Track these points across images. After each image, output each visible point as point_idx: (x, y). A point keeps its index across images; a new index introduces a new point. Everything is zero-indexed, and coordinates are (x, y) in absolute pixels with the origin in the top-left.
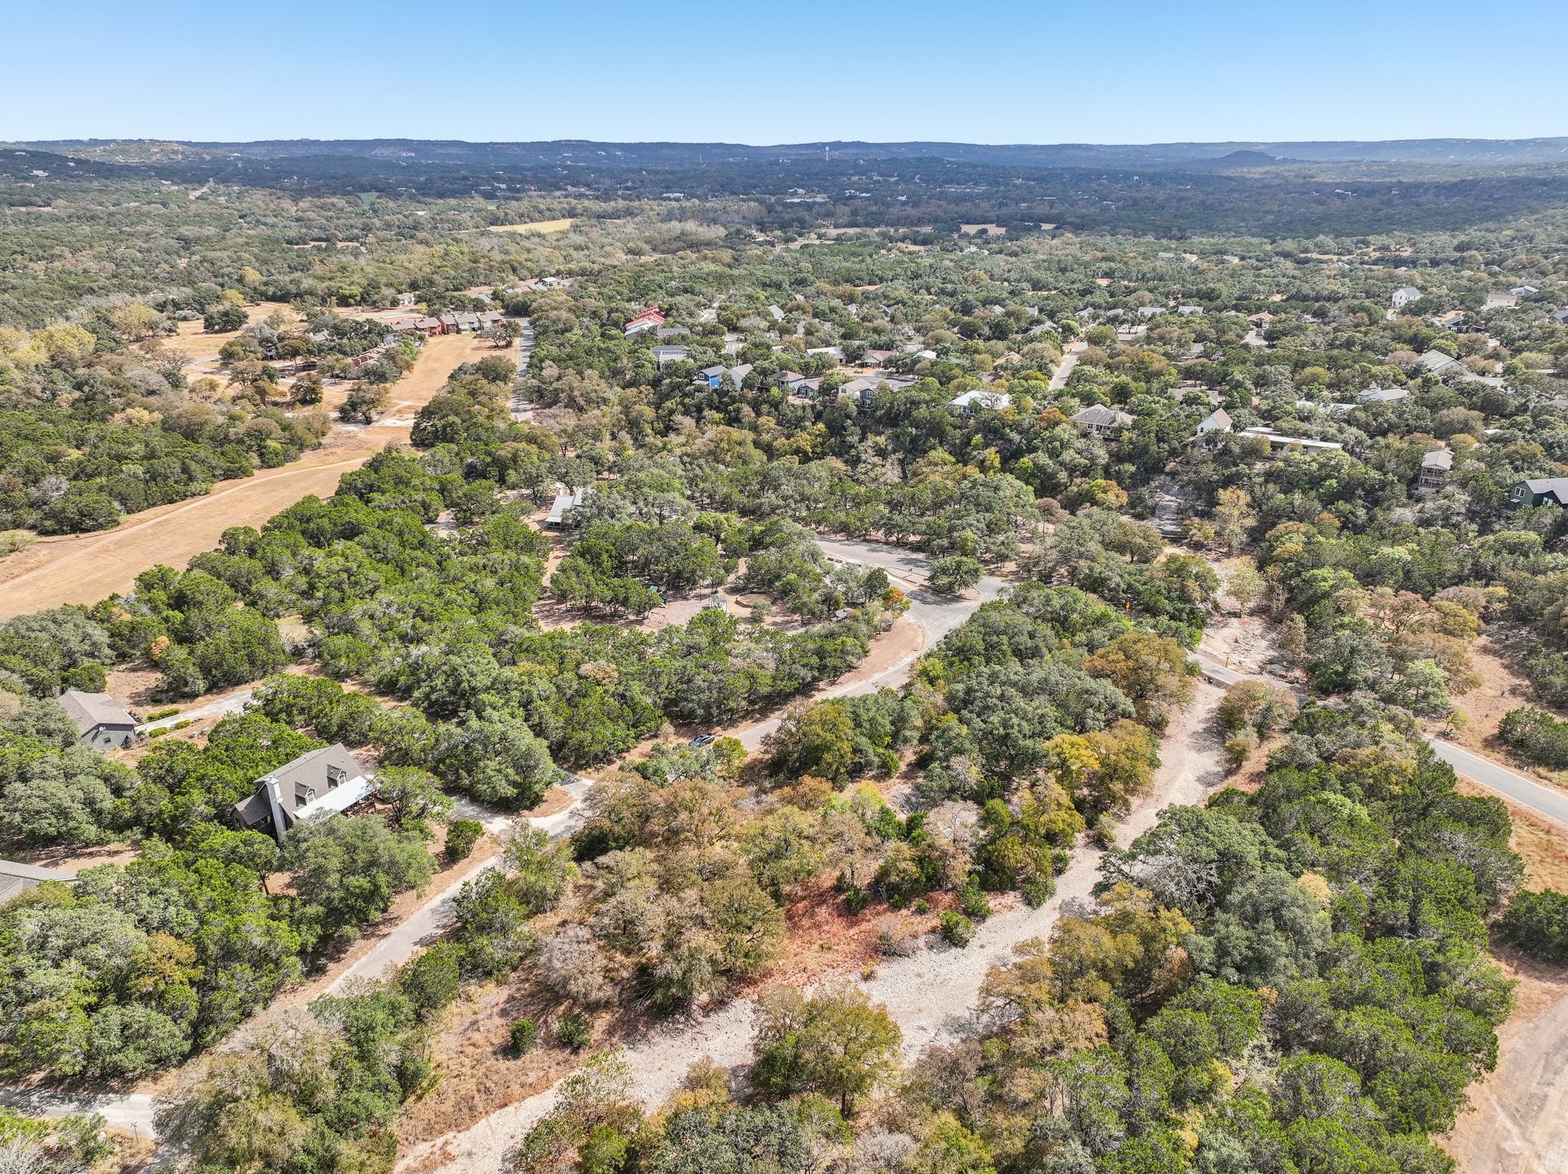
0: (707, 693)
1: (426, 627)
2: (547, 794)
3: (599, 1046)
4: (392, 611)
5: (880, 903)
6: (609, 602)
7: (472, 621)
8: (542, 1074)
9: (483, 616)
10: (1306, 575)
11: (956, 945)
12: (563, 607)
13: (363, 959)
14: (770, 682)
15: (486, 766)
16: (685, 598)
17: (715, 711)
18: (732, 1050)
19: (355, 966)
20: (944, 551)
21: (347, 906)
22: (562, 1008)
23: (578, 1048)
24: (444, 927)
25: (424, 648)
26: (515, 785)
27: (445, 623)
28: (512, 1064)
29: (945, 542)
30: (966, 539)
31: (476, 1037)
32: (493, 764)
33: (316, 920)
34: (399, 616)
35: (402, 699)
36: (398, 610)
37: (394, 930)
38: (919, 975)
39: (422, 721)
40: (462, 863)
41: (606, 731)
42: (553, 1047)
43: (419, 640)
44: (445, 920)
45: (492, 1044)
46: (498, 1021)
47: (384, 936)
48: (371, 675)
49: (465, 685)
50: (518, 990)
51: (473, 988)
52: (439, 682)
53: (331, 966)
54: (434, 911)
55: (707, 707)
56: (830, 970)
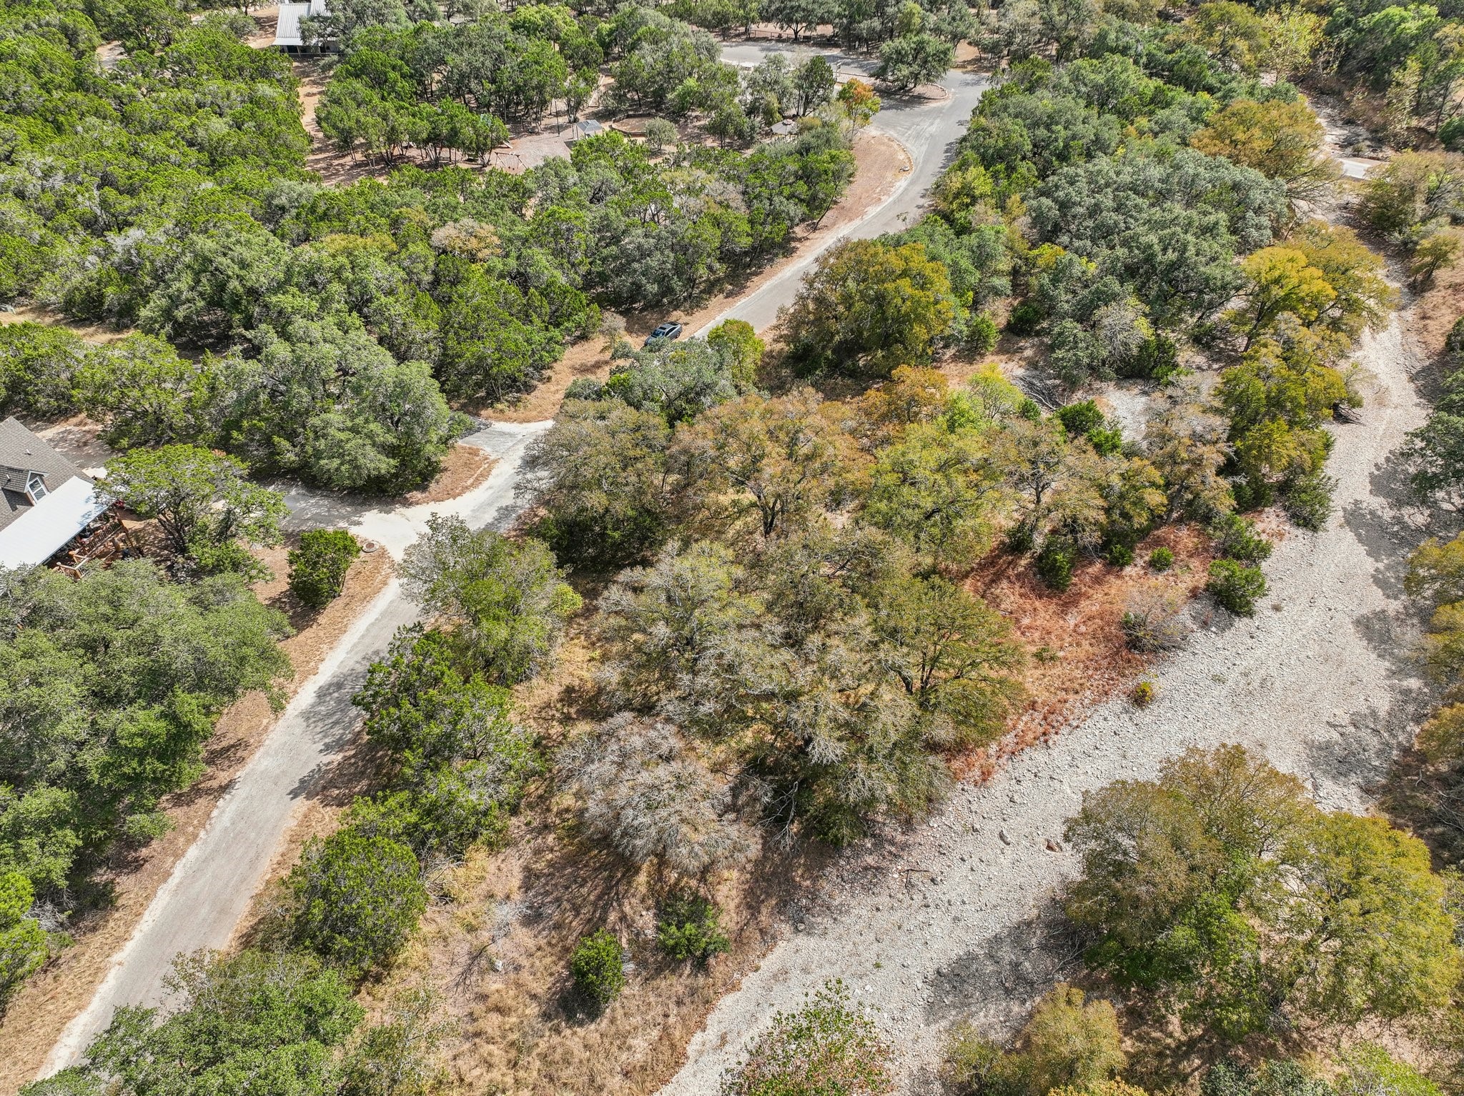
0: (658, 255)
1: (127, 203)
2: (445, 460)
3: (740, 940)
4: (58, 181)
5: (1091, 563)
6: (426, 142)
7: (209, 185)
8: (655, 1033)
9: (226, 174)
10: (1364, 22)
11: (1238, 614)
12: (348, 160)
13: (193, 852)
14: (747, 228)
15: (327, 424)
16: (532, 132)
17: (677, 284)
18: (991, 896)
19: (178, 873)
20: (876, 38)
21: (125, 777)
22: (642, 878)
23: (705, 956)
24: (339, 745)
25: (134, 234)
26: (391, 451)
27: (159, 191)
28: (591, 1031)
29: (876, 23)
30: (911, 14)
31: (494, 984)
32: (336, 416)
33: (61, 820)
34: (73, 189)
35: (119, 328)
36: (67, 179)
37: (240, 773)
38: (1218, 679)
39: (170, 359)
40: (333, 610)
41: (515, 334)
42: (659, 971)
43: (122, 225)
44: (338, 731)
45: (534, 997)
46: (525, 937)
47: (224, 789)
48: (50, 290)
49: (234, 284)
50: (538, 852)
51: (445, 872)
52: (183, 284)
53: (126, 884)
54: (307, 716)
55: (662, 279)
56: (1071, 697)
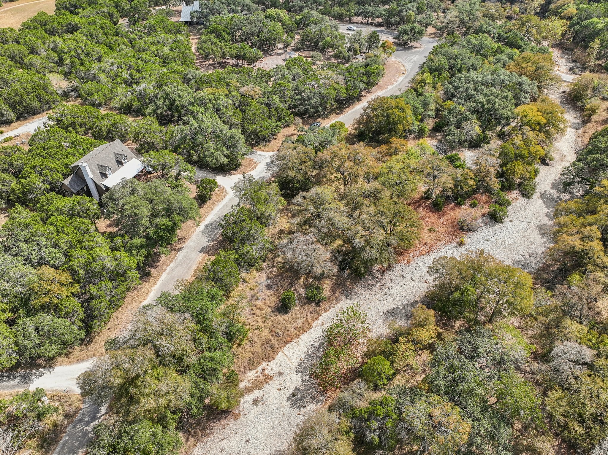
0: (314, 99)
1: (137, 75)
2: (243, 162)
3: (330, 299)
4: (115, 67)
5: (451, 204)
6: (235, 57)
7: (164, 70)
8: (304, 320)
9: (170, 66)
10: (584, 23)
11: (498, 222)
12: (207, 63)
13: (172, 265)
14: (345, 91)
15: (209, 147)
16: (271, 55)
17: (320, 109)
18: (406, 293)
19: (168, 269)
20: (398, 24)
21: (159, 236)
22: (301, 280)
23: (319, 302)
24: (212, 240)
25: (143, 86)
26: (227, 157)
27: (149, 72)
28: (286, 317)
29: (398, 19)
30: (411, 16)
31: (258, 303)
32: (211, 145)
33: (142, 247)
34: (120, 70)
35: (136, 116)
36: (118, 67)
37: (184, 245)
38: (487, 240)
39: (156, 125)
40: (208, 204)
41: (266, 123)
42: (305, 304)
43: (138, 83)
44: (212, 237)
45: (270, 307)
46: (267, 292)
47: (180, 249)
48: (116, 103)
49: (177, 103)
50: (271, 272)
51: (244, 275)
52: (160, 102)
53: (153, 271)
54: (203, 232)
55: (315, 107)
56: (439, 242)
